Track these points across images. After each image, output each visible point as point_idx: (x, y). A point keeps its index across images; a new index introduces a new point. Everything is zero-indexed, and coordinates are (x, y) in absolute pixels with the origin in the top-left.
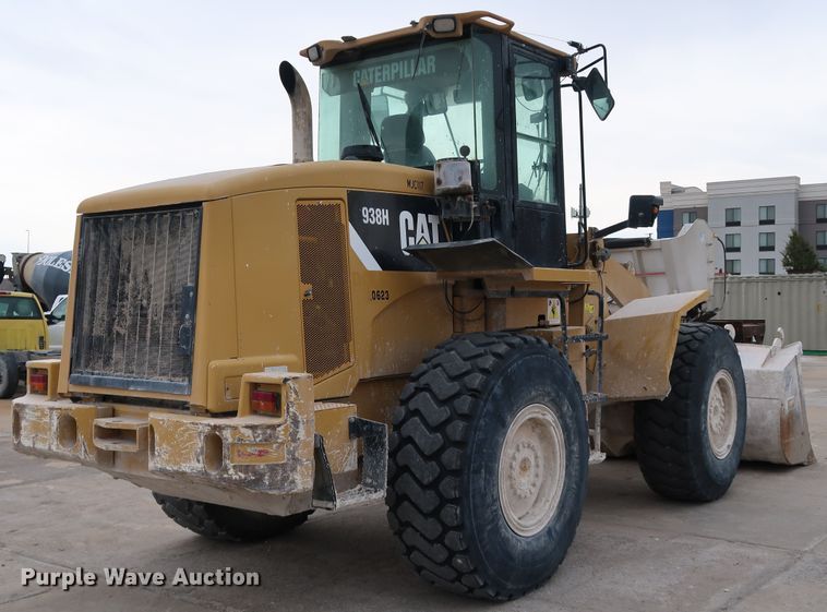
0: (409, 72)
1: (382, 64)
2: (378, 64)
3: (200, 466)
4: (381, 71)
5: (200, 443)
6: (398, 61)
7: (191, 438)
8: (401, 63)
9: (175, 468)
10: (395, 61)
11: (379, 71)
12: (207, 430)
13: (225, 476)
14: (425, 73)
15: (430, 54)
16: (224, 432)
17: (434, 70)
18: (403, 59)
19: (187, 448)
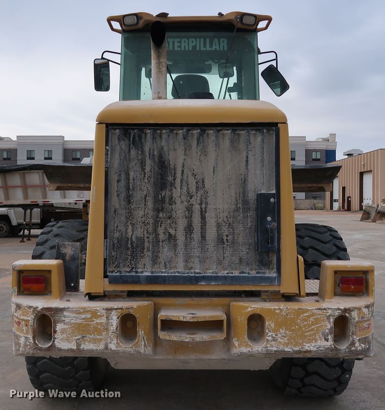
0: (205, 46)
1: (181, 37)
2: (178, 37)
3: (330, 343)
4: (180, 42)
5: (329, 325)
6: (196, 38)
7: (317, 321)
8: (198, 40)
9: (297, 349)
10: (192, 37)
11: (178, 42)
12: (337, 313)
13: (353, 349)
14: (218, 49)
15: (223, 37)
16: (353, 313)
17: (226, 49)
18: (200, 37)
19: (313, 330)
